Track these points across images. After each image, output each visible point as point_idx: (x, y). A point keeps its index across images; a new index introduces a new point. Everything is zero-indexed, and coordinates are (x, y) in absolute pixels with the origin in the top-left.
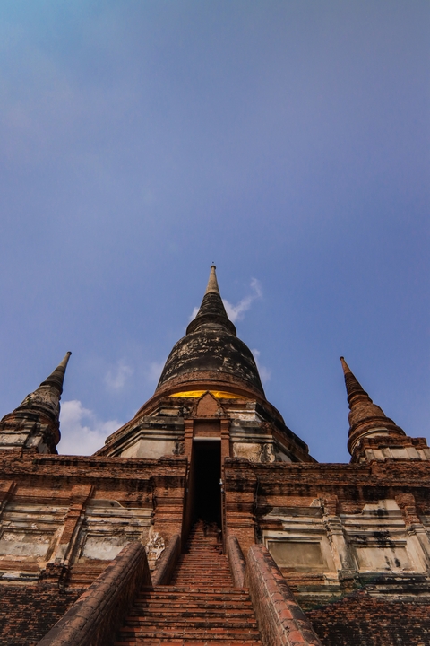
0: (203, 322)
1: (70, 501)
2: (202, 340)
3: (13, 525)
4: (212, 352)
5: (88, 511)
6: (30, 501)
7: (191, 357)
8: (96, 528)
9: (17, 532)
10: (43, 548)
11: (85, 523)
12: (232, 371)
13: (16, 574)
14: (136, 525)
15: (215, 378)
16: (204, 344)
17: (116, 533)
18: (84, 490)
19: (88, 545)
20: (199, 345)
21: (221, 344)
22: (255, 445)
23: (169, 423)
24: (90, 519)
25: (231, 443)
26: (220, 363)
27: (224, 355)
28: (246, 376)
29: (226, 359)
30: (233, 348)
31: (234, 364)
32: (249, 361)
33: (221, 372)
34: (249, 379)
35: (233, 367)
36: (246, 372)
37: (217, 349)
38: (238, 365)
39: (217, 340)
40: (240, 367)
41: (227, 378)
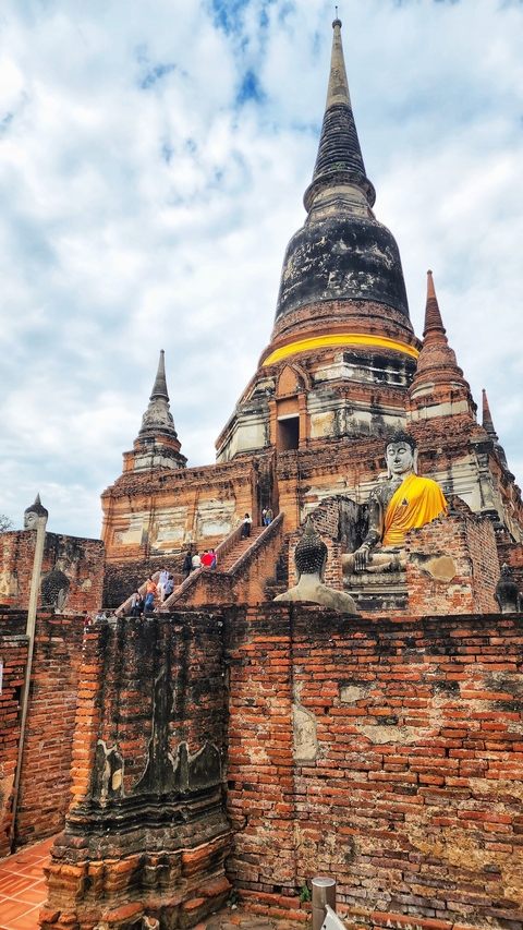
1: (187, 503)
2: (306, 249)
3: (162, 523)
4: (316, 268)
5: (199, 507)
6: (165, 507)
7: (295, 281)
8: (207, 517)
9: (166, 526)
10: (181, 534)
11: (199, 515)
12: (339, 292)
13: (170, 551)
14: (228, 512)
15: (317, 314)
16: (308, 255)
17: (218, 518)
18: (192, 495)
19: (204, 528)
20: (303, 259)
21: (327, 248)
22: (329, 413)
23: (258, 407)
24: (201, 512)
25: (308, 415)
26: (323, 284)
27: (330, 268)
28: (360, 290)
29: (332, 276)
30: (343, 247)
31: (343, 277)
32: (370, 255)
33: (324, 301)
34: (364, 292)
35: (340, 284)
36: (360, 283)
37: (322, 259)
38: (349, 276)
39: (323, 241)
40: (352, 279)
41: (332, 308)
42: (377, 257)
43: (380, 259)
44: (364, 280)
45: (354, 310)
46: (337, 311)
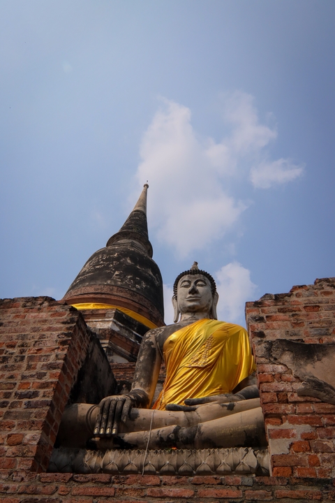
0: (118, 239)
2: (103, 257)
4: (107, 267)
7: (88, 273)
12: (119, 283)
15: (99, 291)
16: (103, 260)
20: (99, 262)
21: (118, 259)
26: (109, 276)
27: (117, 268)
28: (135, 287)
29: (117, 273)
30: (129, 261)
31: (125, 276)
32: (146, 272)
33: (107, 285)
34: (137, 289)
35: (122, 279)
36: (136, 283)
37: (112, 264)
38: (129, 277)
39: (115, 255)
40: (130, 279)
41: (111, 290)
42: (150, 275)
43: (152, 277)
44: (139, 283)
45: (128, 296)
46: (115, 293)
